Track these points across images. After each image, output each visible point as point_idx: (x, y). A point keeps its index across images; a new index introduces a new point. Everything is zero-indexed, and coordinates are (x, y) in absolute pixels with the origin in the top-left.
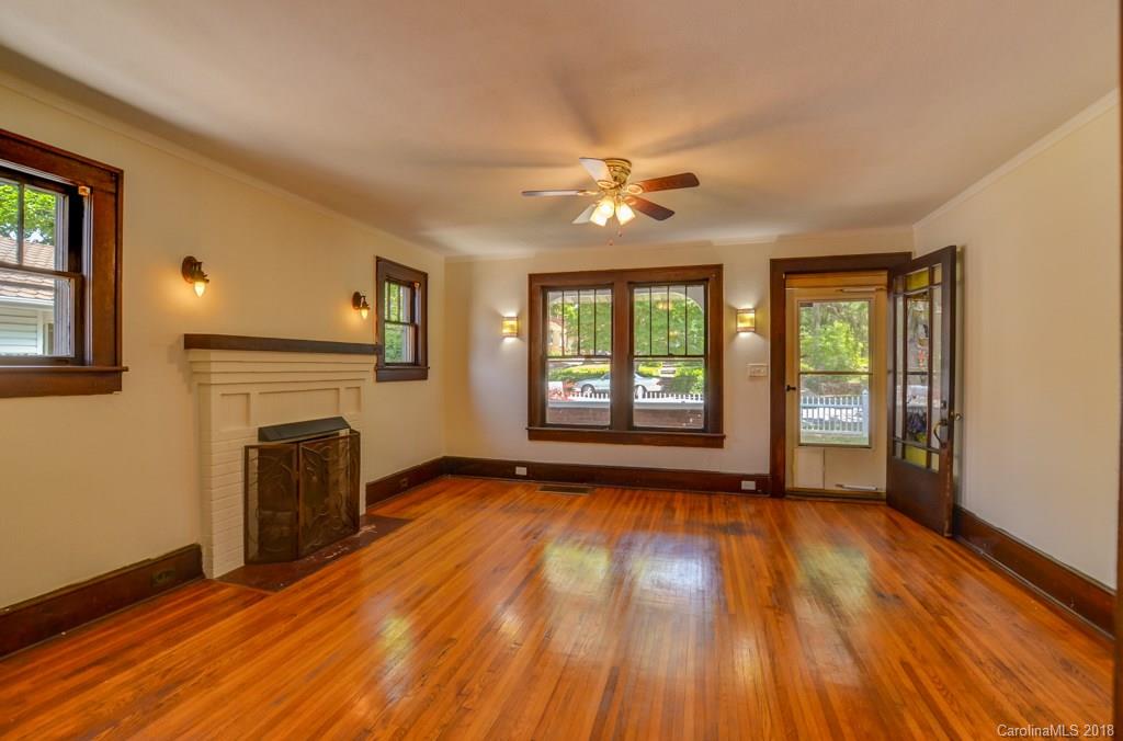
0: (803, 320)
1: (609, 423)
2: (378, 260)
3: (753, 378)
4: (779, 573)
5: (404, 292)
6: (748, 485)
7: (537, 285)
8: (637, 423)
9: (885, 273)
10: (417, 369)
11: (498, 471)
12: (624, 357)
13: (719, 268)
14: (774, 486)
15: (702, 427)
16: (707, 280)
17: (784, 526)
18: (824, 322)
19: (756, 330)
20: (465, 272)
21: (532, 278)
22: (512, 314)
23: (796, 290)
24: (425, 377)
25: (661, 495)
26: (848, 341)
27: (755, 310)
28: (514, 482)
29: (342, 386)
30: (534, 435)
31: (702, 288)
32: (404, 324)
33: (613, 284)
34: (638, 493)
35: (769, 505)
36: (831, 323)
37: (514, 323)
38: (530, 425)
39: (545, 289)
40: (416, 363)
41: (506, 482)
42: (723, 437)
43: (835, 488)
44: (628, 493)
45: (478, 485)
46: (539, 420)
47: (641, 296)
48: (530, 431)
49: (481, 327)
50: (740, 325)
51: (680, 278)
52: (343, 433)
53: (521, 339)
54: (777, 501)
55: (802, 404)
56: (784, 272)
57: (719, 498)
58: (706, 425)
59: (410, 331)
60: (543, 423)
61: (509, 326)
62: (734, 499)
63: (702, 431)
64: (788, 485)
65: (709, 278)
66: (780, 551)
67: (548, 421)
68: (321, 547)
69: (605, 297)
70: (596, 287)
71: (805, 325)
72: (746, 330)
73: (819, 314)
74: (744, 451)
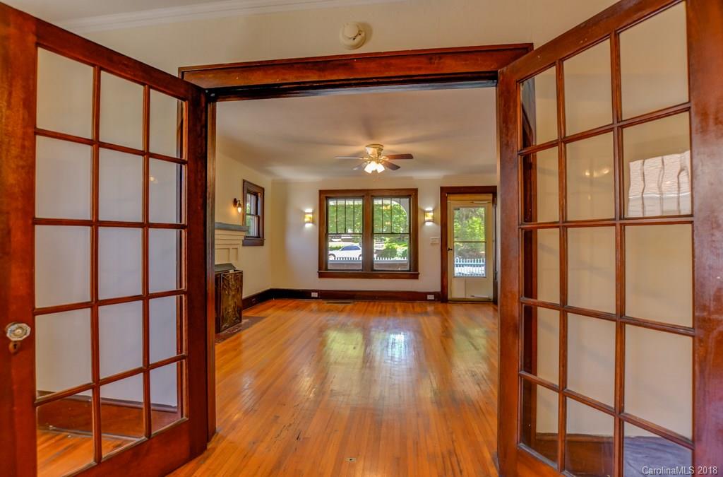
0: (456, 216)
1: (361, 268)
2: (244, 181)
3: (432, 244)
4: (446, 327)
5: (253, 198)
6: (431, 297)
7: (323, 196)
8: (375, 268)
9: (491, 195)
10: (258, 240)
11: (303, 295)
12: (368, 233)
13: (416, 191)
14: (442, 297)
15: (408, 269)
16: (410, 196)
17: (447, 312)
18: (467, 217)
19: (434, 220)
20: (284, 188)
21: (321, 192)
22: (309, 211)
23: (452, 201)
24: (262, 244)
25: (389, 304)
26: (480, 229)
27: (433, 211)
28: (311, 301)
29: (231, 247)
30: (321, 275)
31: (408, 199)
32: (253, 215)
33: (363, 196)
34: (377, 303)
35: (440, 306)
36: (471, 218)
37: (311, 216)
38: (319, 270)
39: (328, 198)
40: (258, 237)
41: (306, 301)
42: (419, 274)
43: (469, 297)
44: (372, 303)
45: (292, 303)
46: (324, 267)
47: (377, 202)
48: (319, 273)
49: (292, 218)
50: (426, 218)
51: (397, 194)
52: (231, 271)
53: (315, 225)
54: (444, 304)
55: (456, 263)
56: (447, 192)
57: (417, 304)
58: (410, 268)
59: (255, 219)
60: (326, 269)
61: (308, 218)
62: (424, 304)
63: (408, 271)
64: (449, 297)
65: (411, 194)
66: (446, 320)
67: (329, 268)
68: (229, 327)
69: (359, 202)
70: (354, 198)
71: (458, 219)
72: (429, 221)
73: (465, 213)
74: (428, 281)
